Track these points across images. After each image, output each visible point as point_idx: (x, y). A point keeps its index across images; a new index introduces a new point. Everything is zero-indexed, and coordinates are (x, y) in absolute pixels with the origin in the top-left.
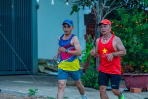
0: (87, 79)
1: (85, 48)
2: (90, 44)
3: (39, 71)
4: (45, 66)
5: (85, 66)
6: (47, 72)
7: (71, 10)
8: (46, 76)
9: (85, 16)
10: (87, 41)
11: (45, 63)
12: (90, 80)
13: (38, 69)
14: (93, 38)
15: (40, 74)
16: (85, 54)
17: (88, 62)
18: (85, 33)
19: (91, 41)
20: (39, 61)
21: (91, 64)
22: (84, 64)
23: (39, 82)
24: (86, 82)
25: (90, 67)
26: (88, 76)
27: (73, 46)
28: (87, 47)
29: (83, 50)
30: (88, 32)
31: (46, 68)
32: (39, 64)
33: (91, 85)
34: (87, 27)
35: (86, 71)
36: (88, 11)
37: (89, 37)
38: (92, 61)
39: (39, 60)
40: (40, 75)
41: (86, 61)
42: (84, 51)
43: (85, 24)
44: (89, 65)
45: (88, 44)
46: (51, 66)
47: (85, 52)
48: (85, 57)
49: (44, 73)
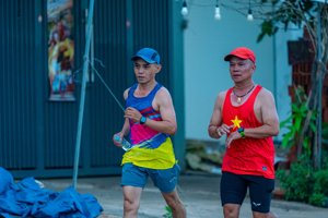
0: (294, 183)
1: (290, 114)
2: (299, 106)
3: (188, 167)
4: (201, 154)
5: (289, 156)
6: (205, 167)
7: (260, 31)
8: (202, 178)
9: (290, 44)
10: (294, 100)
11: (202, 149)
12: (301, 186)
13: (187, 161)
14: (307, 93)
15: (189, 172)
16: (289, 127)
17: (296, 147)
18: (290, 82)
19: (304, 100)
20: (188, 145)
21: (303, 150)
22: (288, 151)
23: (188, 191)
24: (293, 190)
25: (301, 157)
26: (296, 177)
27: (158, 112)
28: (294, 113)
29: (285, 119)
30: (296, 79)
31: (204, 160)
32: (188, 151)
33: (302, 196)
34: (295, 69)
35: (292, 165)
36: (296, 33)
37: (299, 90)
38: (305, 145)
39: (189, 142)
40: (190, 175)
41: (291, 145)
42: (287, 121)
43: (290, 63)
44: (299, 152)
45: (295, 107)
46: (215, 155)
47: (290, 124)
48: (290, 134)
49: (199, 170)
